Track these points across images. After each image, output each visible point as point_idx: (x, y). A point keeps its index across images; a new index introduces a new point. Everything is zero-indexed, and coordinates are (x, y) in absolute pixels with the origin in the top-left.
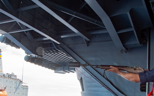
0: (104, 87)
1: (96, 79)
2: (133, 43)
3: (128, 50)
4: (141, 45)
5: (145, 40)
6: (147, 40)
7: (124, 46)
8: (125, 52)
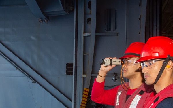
0: (18, 70)
1: (7, 58)
2: (56, 10)
3: (49, 20)
4: (66, 13)
5: (72, 7)
6: (74, 7)
7: (43, 13)
8: (45, 22)
